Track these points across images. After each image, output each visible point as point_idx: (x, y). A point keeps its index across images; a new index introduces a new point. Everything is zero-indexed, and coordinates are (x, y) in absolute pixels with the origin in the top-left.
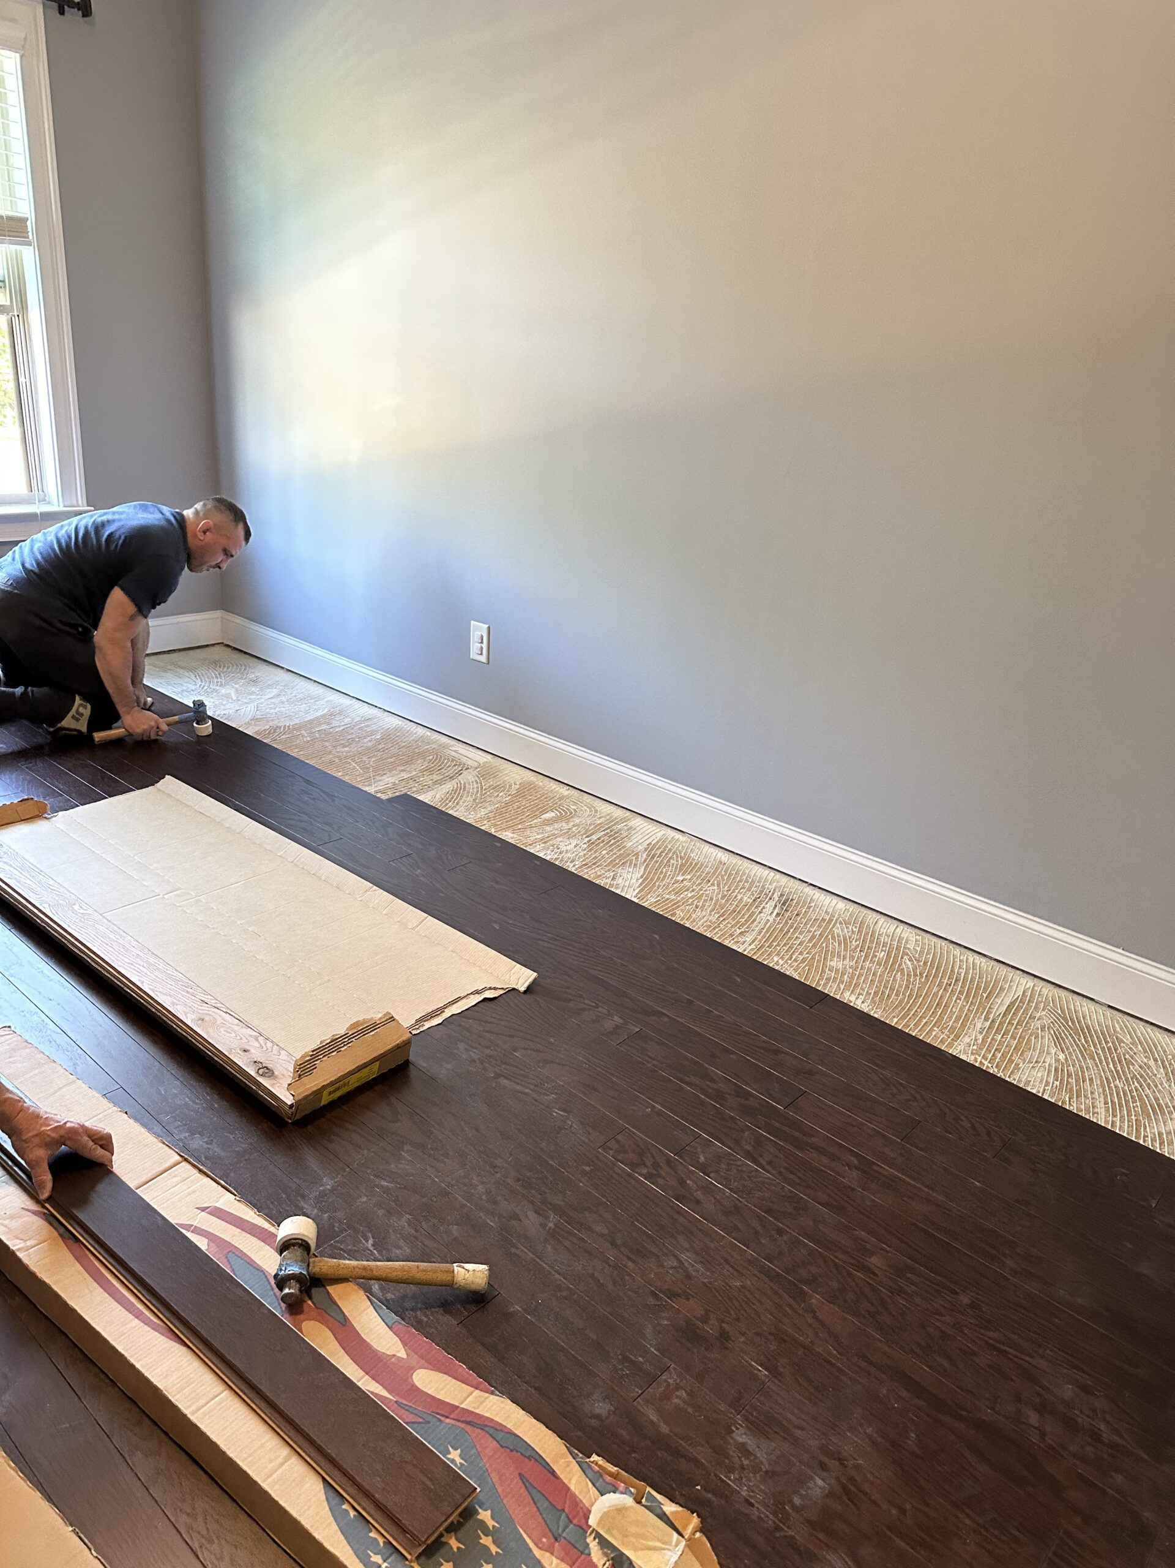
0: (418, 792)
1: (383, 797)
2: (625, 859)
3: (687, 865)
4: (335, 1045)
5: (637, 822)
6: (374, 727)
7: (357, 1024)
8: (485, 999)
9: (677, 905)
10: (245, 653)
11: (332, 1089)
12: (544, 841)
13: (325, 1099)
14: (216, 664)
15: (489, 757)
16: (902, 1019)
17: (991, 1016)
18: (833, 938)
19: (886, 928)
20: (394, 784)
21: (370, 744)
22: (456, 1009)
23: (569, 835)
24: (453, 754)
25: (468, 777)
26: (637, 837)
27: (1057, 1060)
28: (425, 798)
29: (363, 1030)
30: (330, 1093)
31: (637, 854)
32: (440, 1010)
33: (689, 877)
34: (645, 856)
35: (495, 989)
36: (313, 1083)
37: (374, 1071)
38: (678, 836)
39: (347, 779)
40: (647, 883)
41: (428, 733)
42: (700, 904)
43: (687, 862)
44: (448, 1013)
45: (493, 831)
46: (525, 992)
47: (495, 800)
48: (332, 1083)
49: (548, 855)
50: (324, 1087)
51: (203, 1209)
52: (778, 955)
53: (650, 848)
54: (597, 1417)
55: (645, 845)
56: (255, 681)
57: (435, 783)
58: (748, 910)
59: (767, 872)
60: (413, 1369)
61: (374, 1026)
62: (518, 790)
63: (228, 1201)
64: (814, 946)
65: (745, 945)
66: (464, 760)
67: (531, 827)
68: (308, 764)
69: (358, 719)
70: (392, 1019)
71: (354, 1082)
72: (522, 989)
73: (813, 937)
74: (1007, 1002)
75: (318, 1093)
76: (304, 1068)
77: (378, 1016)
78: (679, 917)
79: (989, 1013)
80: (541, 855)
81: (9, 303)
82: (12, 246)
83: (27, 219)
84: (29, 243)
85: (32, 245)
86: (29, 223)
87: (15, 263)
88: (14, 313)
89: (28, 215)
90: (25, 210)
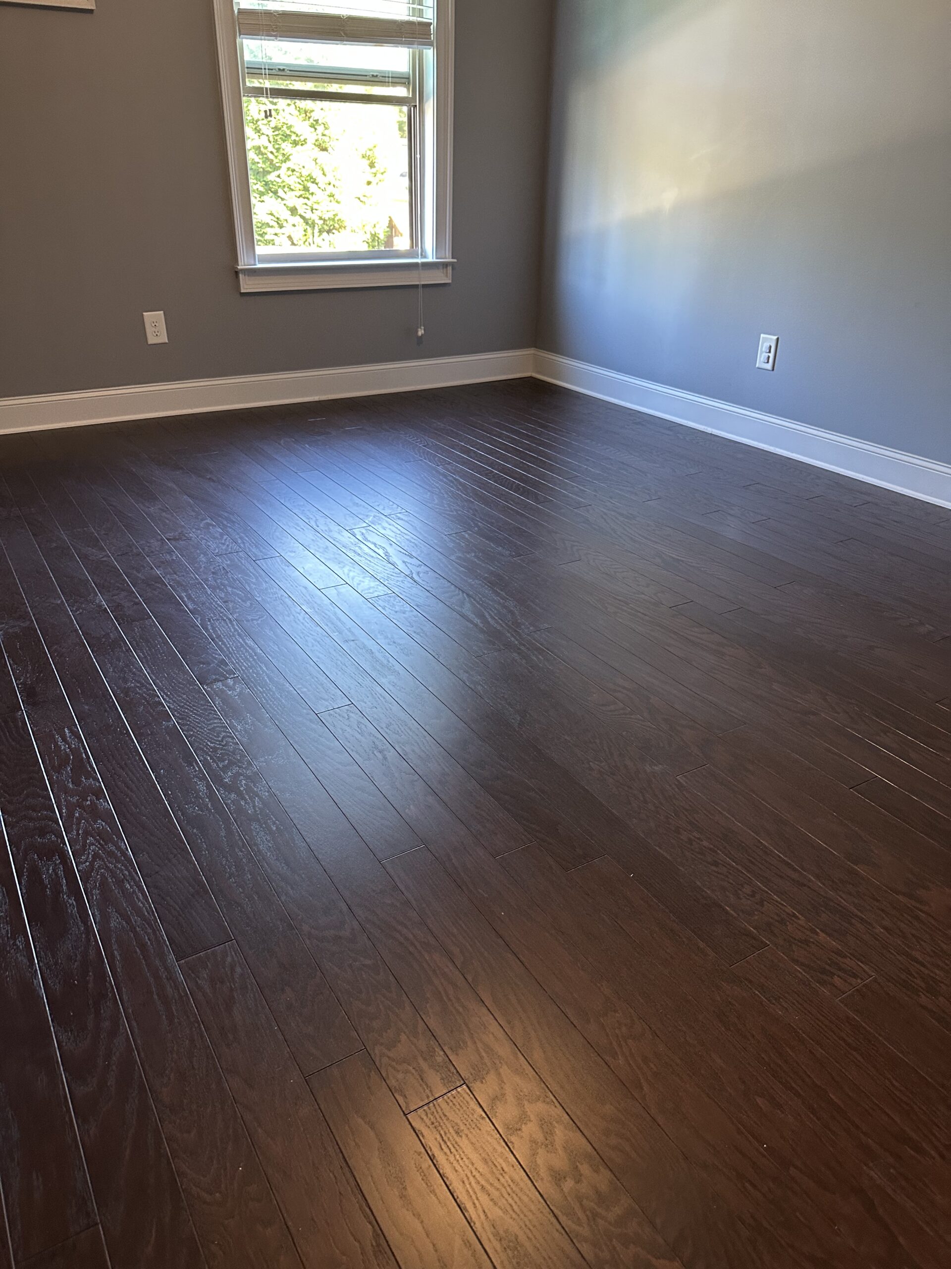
81: (411, 96)
82: (417, 48)
83: (431, 24)
84: (431, 44)
85: (432, 45)
86: (432, 27)
87: (418, 64)
88: (414, 104)
89: (432, 21)
90: (430, 15)
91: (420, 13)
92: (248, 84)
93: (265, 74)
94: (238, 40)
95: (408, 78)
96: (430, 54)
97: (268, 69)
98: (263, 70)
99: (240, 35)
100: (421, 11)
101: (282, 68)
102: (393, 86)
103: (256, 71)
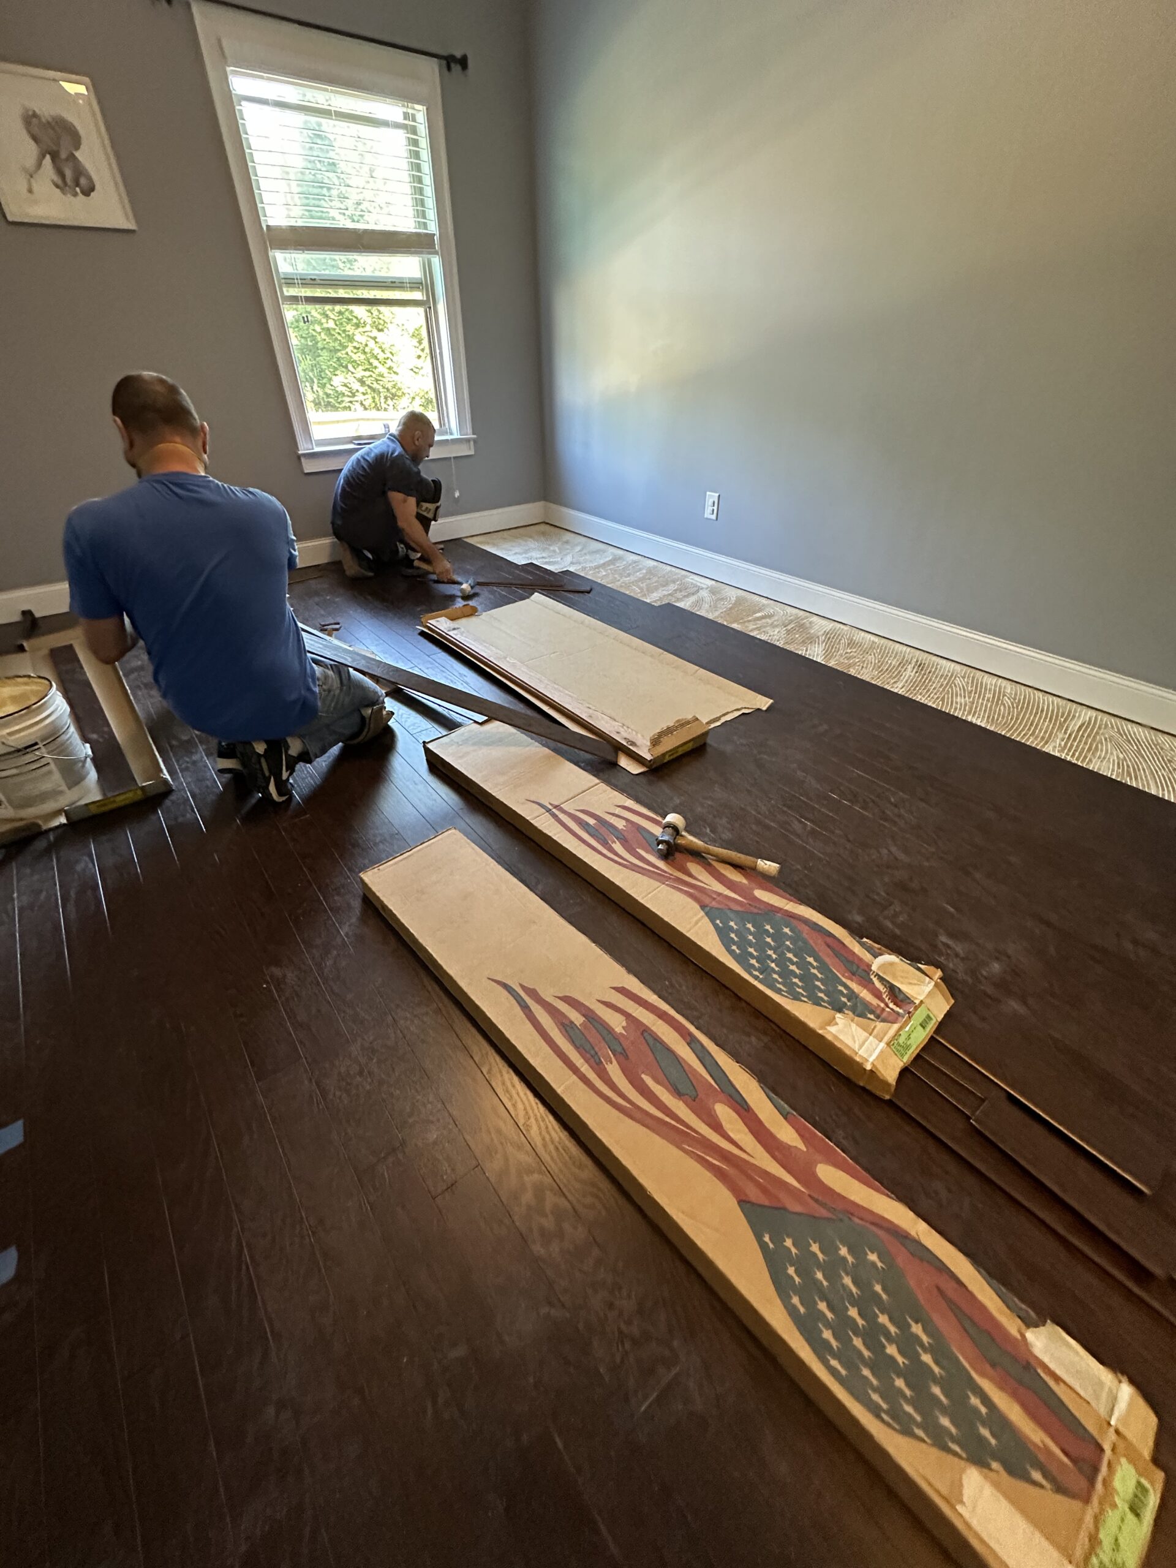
0: (675, 602)
1: (655, 604)
2: (811, 640)
3: (851, 644)
4: (669, 731)
5: (815, 619)
6: (641, 566)
7: (678, 721)
8: (743, 714)
9: (850, 666)
10: (558, 527)
11: (670, 753)
12: (758, 629)
13: (667, 758)
14: (544, 534)
15: (714, 582)
16: (1008, 731)
17: (1069, 732)
18: (955, 686)
19: (988, 680)
20: (660, 598)
21: (641, 576)
22: (728, 718)
23: (773, 626)
24: (691, 581)
25: (704, 594)
26: (816, 627)
27: (1118, 757)
28: (681, 605)
29: (682, 724)
30: (670, 756)
31: (818, 637)
32: (717, 719)
33: (854, 650)
34: (823, 638)
35: (748, 708)
36: (661, 749)
37: (690, 746)
38: (842, 626)
39: (632, 594)
40: (828, 654)
41: (674, 569)
42: (865, 666)
43: (851, 641)
44: (723, 720)
45: (725, 623)
46: (766, 711)
47: (723, 607)
48: (670, 751)
49: (763, 637)
50: (667, 752)
51: (619, 806)
52: (921, 694)
53: (826, 634)
54: (857, 923)
55: (822, 632)
56: (567, 542)
57: (685, 596)
58: (896, 670)
59: (905, 648)
60: (753, 889)
61: (688, 723)
62: (736, 601)
63: (630, 803)
64: (944, 690)
65: (898, 689)
66: (699, 584)
67: (749, 621)
68: (610, 588)
69: (630, 562)
70: (697, 719)
71: (680, 752)
72: (764, 709)
73: (942, 685)
74: (1079, 724)
75: (664, 755)
76: (655, 742)
77: (689, 717)
78: (852, 672)
79: (1067, 729)
80: (758, 637)
81: (425, 299)
82: (426, 256)
83: (434, 234)
84: (436, 253)
85: (438, 254)
86: (435, 238)
87: (428, 268)
88: (428, 305)
89: (435, 232)
90: (433, 228)
91: (425, 225)
92: (286, 294)
93: (298, 284)
94: (271, 253)
95: (421, 283)
96: (436, 261)
97: (301, 279)
98: (296, 281)
99: (271, 249)
100: (425, 224)
101: (313, 277)
102: (411, 291)
103: (290, 281)
